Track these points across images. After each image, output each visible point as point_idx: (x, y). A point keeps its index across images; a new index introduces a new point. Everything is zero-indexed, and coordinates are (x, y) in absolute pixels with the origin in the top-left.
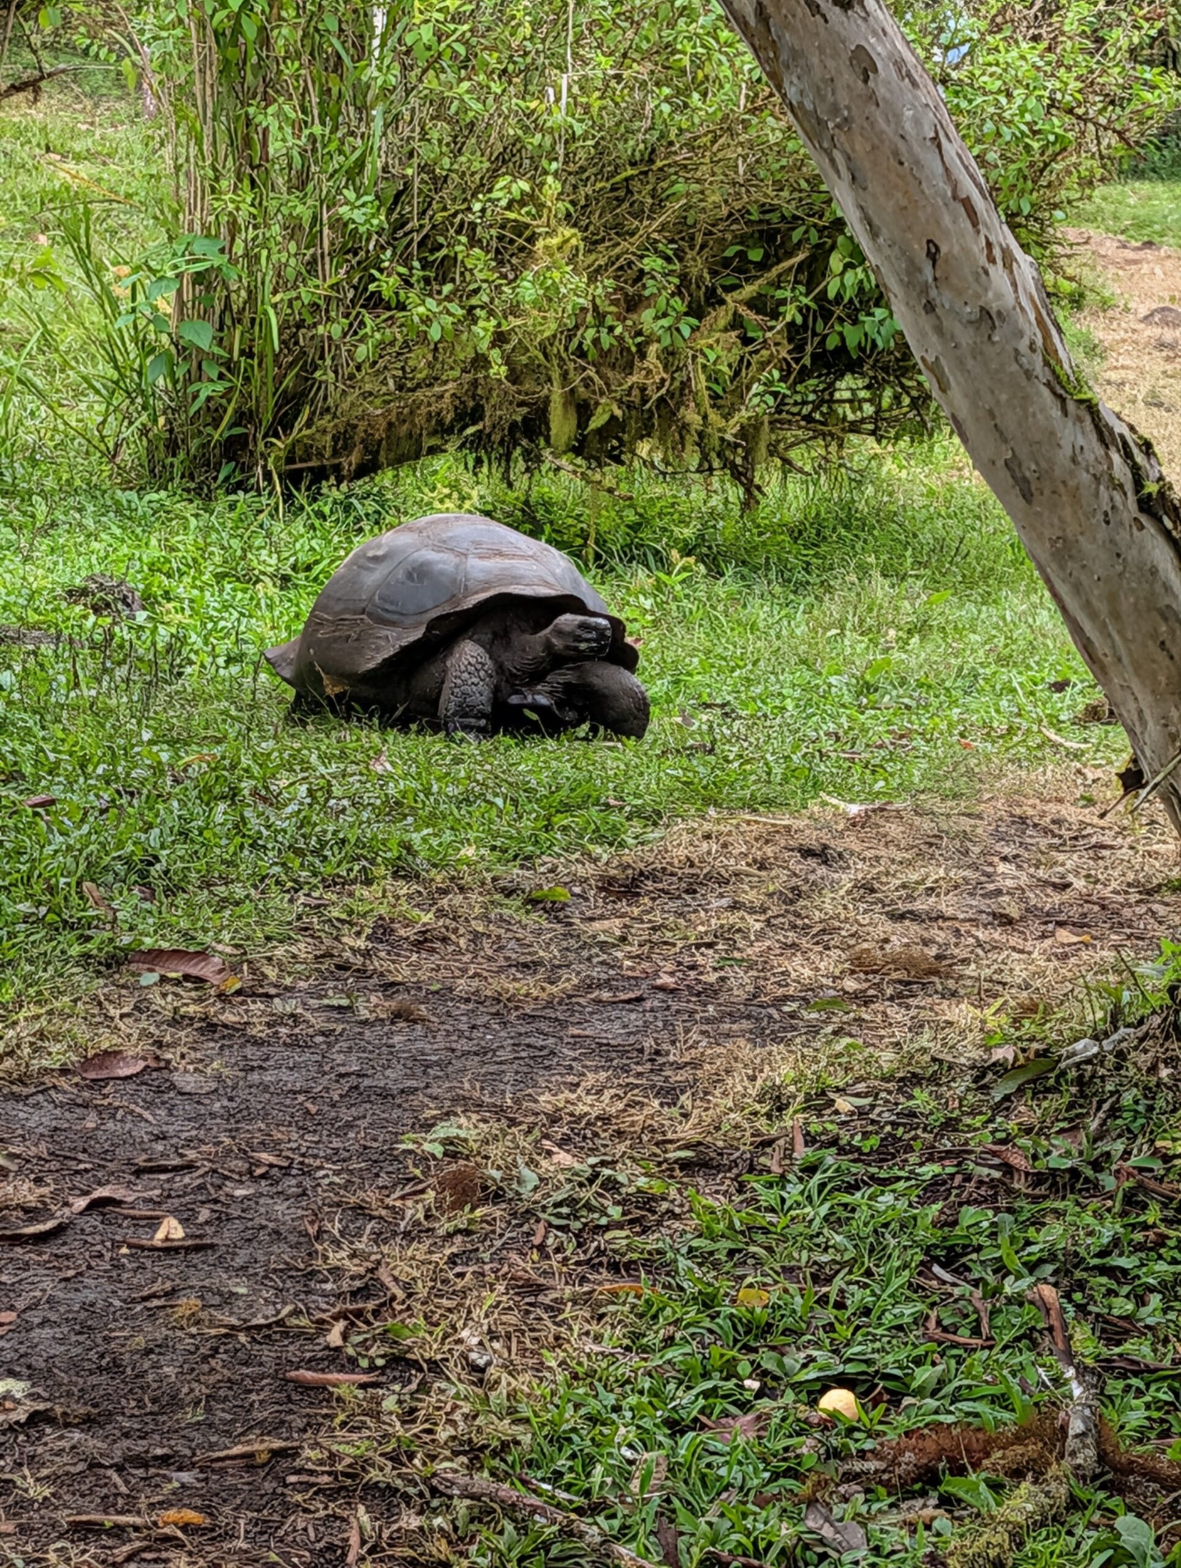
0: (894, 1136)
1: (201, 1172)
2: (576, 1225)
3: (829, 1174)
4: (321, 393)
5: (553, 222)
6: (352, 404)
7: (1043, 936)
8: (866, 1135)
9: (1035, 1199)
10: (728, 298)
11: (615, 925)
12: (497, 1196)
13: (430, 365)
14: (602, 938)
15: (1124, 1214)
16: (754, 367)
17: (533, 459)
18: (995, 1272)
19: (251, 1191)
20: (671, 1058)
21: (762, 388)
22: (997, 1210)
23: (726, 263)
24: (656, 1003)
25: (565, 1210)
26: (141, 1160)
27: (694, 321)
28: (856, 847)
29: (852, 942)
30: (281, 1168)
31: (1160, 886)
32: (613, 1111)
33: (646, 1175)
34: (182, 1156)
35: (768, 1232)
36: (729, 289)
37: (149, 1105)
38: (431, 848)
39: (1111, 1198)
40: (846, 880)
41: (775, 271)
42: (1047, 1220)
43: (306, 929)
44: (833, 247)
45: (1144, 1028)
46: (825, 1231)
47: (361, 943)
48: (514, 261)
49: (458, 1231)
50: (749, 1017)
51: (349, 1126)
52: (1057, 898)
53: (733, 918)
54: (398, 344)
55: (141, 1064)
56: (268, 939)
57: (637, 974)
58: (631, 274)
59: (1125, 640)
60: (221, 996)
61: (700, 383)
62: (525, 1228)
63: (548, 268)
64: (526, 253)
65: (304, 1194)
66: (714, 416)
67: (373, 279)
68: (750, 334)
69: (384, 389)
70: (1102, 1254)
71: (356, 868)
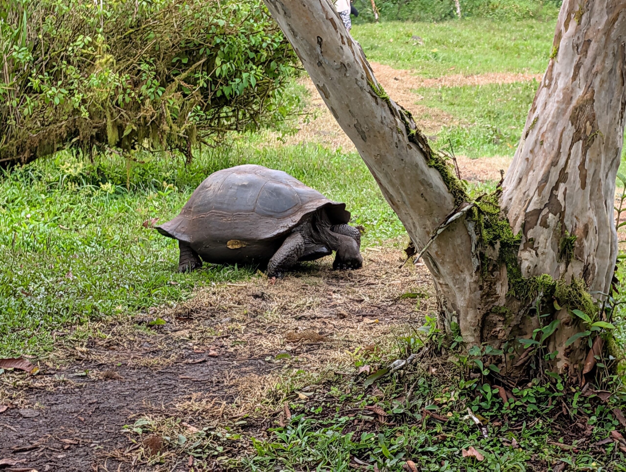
0: (326, 407)
1: (42, 449)
2: (205, 456)
3: (304, 424)
4: (10, 130)
5: (102, 53)
6: (24, 133)
7: (359, 321)
8: (316, 407)
9: (391, 427)
10: (176, 79)
11: (186, 333)
12: (169, 447)
13: (54, 115)
14: (182, 338)
15: (427, 429)
16: (188, 106)
17: (101, 149)
18: (381, 457)
19: (65, 455)
20: (225, 384)
21: (193, 114)
22: (376, 433)
23: (173, 65)
24: (212, 362)
25: (199, 450)
26: (14, 447)
27: (162, 89)
28: (275, 292)
29: (283, 330)
30: (75, 445)
31: (399, 297)
32: (208, 407)
33: (228, 433)
34: (31, 444)
35: (284, 451)
36: (176, 75)
37: (12, 424)
38: (103, 307)
39: (421, 423)
40: (274, 305)
41: (193, 67)
42: (397, 435)
43: (60, 345)
44: (216, 55)
45: (421, 353)
46: (308, 448)
47: (84, 349)
48: (86, 70)
49: (157, 463)
50: (251, 364)
51: (99, 424)
52: (360, 306)
53: (233, 325)
54: (40, 107)
55: (5, 407)
56: (46, 351)
57: (200, 351)
58: (135, 71)
59: (407, 194)
60: (33, 376)
61: (168, 113)
62: (184, 459)
63: (101, 71)
64: (91, 65)
65: (87, 454)
66: (175, 127)
67: (29, 81)
68: (186, 93)
69: (36, 126)
70: (422, 447)
71: (75, 318)
